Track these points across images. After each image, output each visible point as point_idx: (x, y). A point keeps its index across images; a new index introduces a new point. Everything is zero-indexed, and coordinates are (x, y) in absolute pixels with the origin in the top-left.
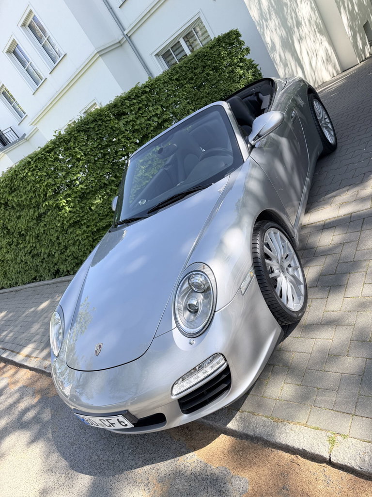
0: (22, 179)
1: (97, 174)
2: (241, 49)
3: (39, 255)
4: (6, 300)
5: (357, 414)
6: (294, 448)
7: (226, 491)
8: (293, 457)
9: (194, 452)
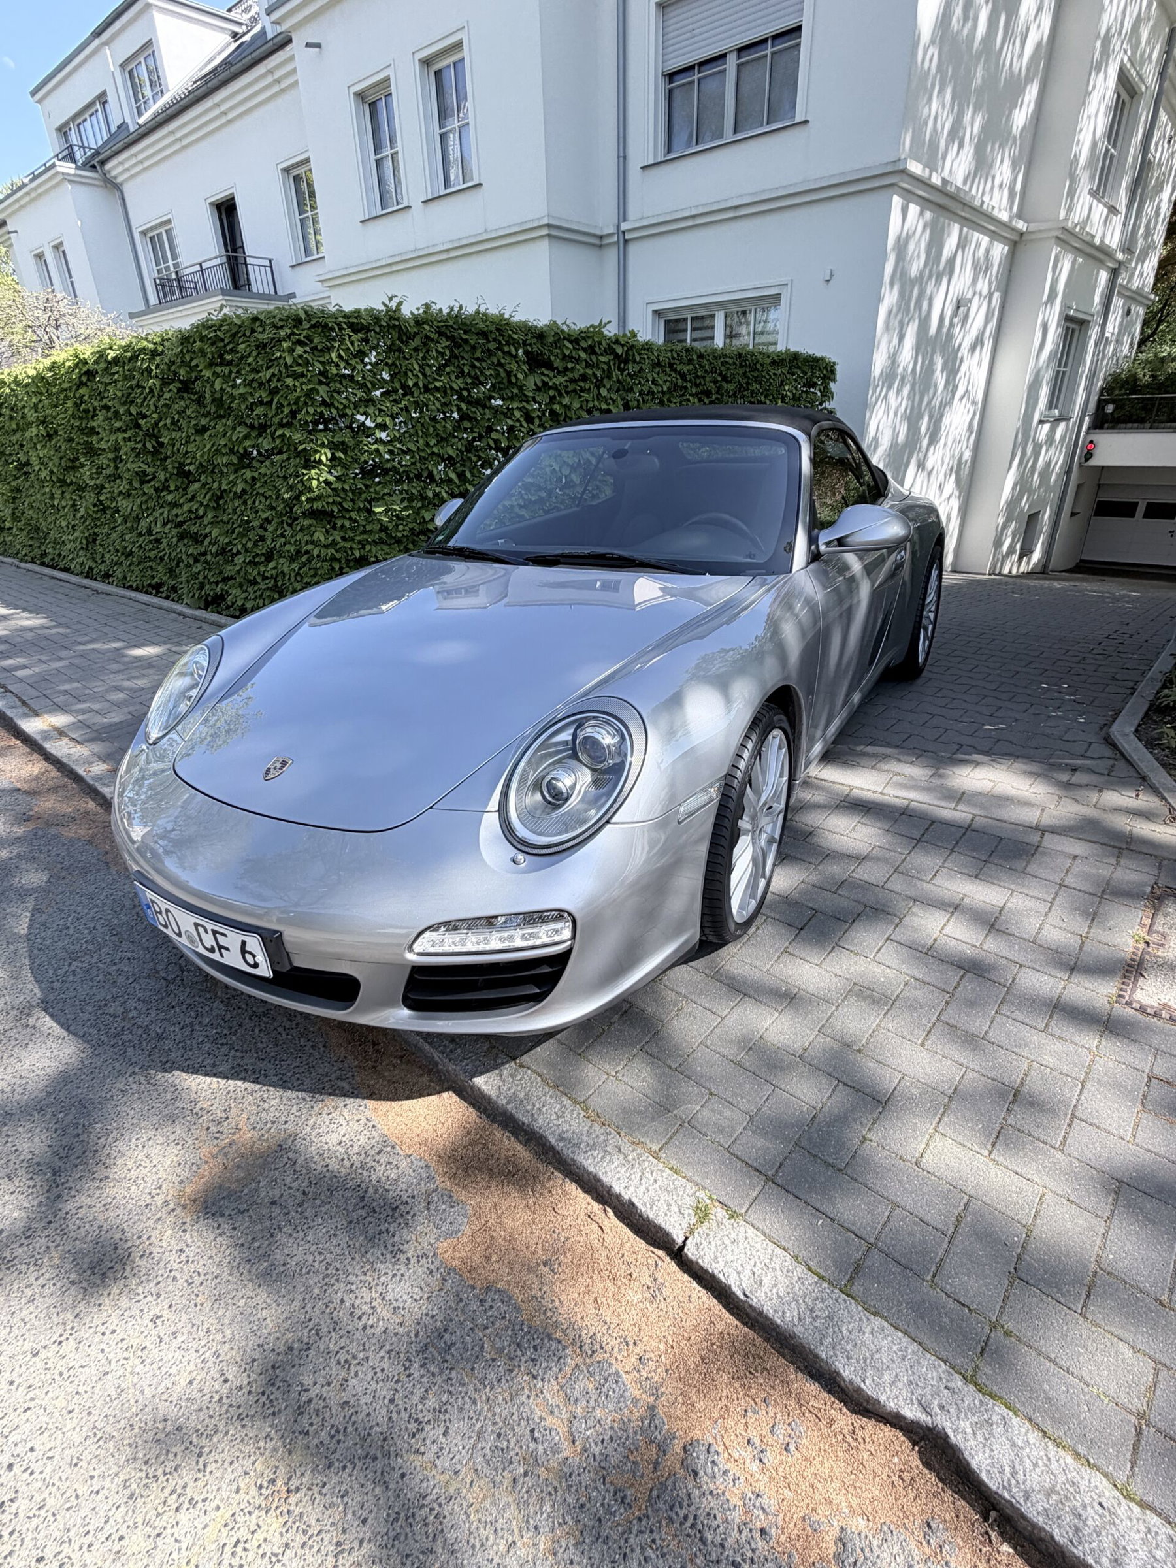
0: (261, 346)
1: (427, 445)
2: (821, 404)
3: (197, 539)
4: (60, 596)
5: (779, 1180)
6: (609, 1190)
7: (408, 1213)
8: (596, 1207)
9: (366, 1101)
